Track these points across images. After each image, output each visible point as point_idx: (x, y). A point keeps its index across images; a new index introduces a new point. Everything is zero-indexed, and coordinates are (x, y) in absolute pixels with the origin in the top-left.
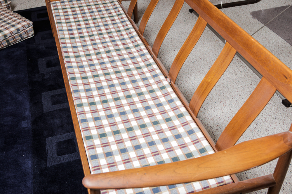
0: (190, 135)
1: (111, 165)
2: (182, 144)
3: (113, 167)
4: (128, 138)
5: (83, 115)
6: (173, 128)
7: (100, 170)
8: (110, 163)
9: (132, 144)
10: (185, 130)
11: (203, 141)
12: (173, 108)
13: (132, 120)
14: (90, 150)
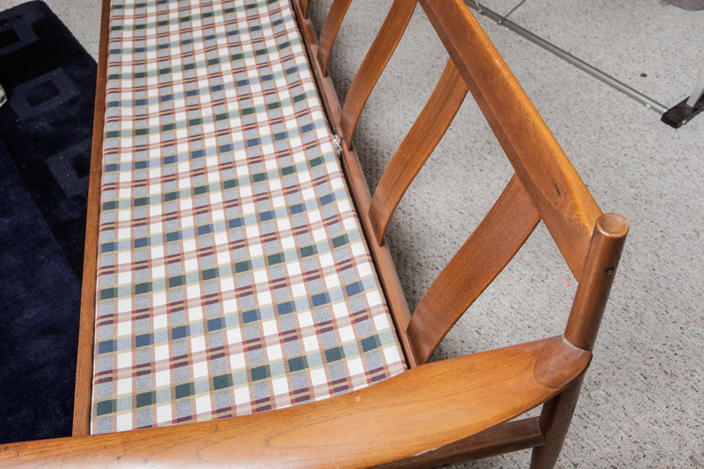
0: (350, 297)
1: (141, 369)
2: (324, 320)
3: (144, 376)
4: (198, 298)
5: (110, 231)
6: (314, 275)
7: (111, 383)
8: (141, 363)
9: (204, 315)
10: (341, 283)
11: (379, 316)
12: (327, 219)
13: (222, 248)
14: (104, 326)
